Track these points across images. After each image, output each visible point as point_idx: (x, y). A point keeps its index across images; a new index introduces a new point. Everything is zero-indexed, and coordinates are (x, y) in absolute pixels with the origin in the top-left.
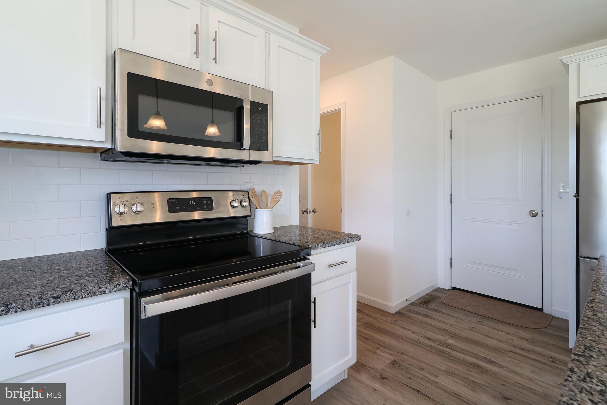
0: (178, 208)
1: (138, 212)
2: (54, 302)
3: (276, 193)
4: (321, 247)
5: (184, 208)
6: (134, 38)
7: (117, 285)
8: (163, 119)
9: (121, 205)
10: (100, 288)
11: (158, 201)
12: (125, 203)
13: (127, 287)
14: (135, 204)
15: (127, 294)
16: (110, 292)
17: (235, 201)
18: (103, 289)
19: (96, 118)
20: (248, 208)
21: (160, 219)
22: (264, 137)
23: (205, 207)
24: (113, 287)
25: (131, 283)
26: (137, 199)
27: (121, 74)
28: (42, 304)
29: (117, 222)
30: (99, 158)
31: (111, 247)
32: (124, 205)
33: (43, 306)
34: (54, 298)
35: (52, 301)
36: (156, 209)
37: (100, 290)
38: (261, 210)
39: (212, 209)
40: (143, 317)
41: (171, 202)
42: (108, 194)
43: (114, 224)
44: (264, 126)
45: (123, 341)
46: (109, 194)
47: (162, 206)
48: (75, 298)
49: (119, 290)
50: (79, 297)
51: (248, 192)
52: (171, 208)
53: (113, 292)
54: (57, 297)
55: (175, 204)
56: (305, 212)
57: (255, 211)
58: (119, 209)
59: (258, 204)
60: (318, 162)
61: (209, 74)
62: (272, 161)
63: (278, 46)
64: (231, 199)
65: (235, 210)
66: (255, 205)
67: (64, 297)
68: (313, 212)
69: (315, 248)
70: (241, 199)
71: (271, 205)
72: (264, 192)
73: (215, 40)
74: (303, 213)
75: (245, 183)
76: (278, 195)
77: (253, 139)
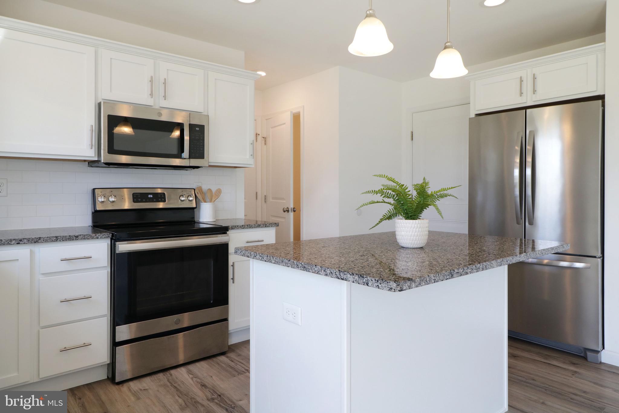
0: (140, 200)
1: (113, 202)
2: (75, 239)
3: (217, 190)
4: (240, 228)
5: (144, 200)
6: (111, 91)
7: (104, 235)
8: (131, 127)
9: (102, 197)
10: (96, 235)
11: (126, 194)
12: (104, 195)
13: (109, 236)
14: (110, 196)
15: (108, 241)
16: (101, 238)
17: (183, 196)
19: (89, 143)
20: (194, 201)
21: (128, 207)
22: (202, 149)
23: (160, 200)
24: (102, 235)
25: (111, 235)
26: (112, 193)
27: (104, 117)
28: (70, 239)
29: (99, 207)
30: (87, 165)
31: (95, 224)
33: (71, 240)
34: (75, 237)
35: (75, 238)
36: (125, 200)
37: (96, 236)
38: (205, 203)
39: (165, 201)
40: (117, 252)
41: (135, 195)
43: (98, 209)
44: (202, 141)
45: (107, 265)
46: (94, 190)
47: (129, 198)
48: (84, 238)
49: (105, 238)
50: (86, 238)
51: (194, 189)
52: (135, 200)
53: (102, 238)
54: (77, 237)
55: (138, 197)
56: (286, 211)
57: (200, 204)
58: (101, 199)
59: (203, 199)
60: (253, 166)
61: (160, 107)
62: (208, 166)
63: (215, 79)
64: (180, 194)
65: (183, 202)
66: (201, 200)
67: (80, 237)
68: (294, 211)
69: (234, 228)
70: (188, 195)
71: (213, 200)
72: (210, 190)
73: (165, 83)
74: (284, 212)
75: (194, 183)
76: (219, 192)
77: (192, 151)
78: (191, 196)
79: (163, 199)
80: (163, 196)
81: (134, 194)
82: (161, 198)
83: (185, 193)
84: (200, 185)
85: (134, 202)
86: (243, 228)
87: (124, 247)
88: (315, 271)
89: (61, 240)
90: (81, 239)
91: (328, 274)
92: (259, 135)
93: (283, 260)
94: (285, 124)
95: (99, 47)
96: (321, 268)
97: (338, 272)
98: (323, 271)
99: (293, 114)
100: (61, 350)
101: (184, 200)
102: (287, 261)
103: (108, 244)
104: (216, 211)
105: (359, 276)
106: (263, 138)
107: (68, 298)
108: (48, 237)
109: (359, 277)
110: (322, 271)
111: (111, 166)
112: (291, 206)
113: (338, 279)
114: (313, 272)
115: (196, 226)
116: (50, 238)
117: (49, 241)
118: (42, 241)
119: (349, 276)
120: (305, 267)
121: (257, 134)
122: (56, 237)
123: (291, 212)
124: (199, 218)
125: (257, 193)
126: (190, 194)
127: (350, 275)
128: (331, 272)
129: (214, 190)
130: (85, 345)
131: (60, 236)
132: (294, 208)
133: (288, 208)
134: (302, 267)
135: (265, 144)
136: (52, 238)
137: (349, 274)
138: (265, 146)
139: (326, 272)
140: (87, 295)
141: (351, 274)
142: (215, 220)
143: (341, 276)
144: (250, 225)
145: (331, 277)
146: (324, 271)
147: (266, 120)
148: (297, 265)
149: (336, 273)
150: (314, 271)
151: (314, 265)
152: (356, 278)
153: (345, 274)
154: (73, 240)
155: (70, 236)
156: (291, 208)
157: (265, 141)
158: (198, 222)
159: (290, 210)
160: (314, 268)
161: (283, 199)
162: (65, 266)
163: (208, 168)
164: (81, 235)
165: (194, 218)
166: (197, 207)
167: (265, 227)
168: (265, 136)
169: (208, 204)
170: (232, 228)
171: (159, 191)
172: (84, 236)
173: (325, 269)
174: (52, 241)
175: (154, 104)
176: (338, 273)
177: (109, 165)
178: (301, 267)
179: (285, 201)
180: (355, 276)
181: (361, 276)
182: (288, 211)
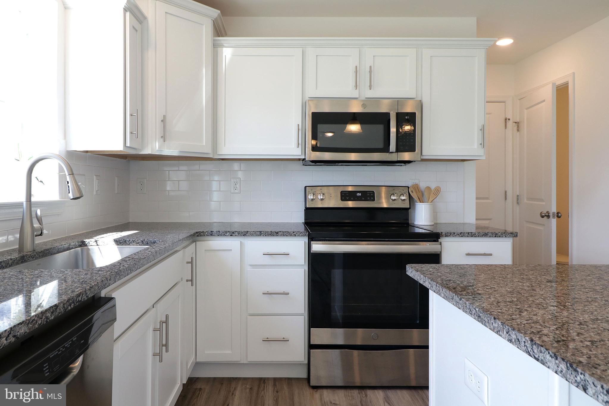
0: (348, 198)
1: (322, 199)
2: (276, 235)
3: (436, 188)
4: (458, 236)
5: (352, 199)
6: (316, 89)
11: (334, 192)
12: (314, 193)
13: (306, 235)
14: (319, 194)
15: (306, 239)
16: (298, 236)
17: (394, 195)
18: (295, 233)
19: (296, 142)
20: (408, 201)
21: (335, 205)
23: (368, 198)
24: (299, 233)
25: (308, 233)
26: (320, 191)
27: (308, 115)
29: (309, 205)
30: (301, 164)
31: (307, 221)
32: (313, 194)
33: (272, 236)
34: (276, 233)
36: (333, 198)
38: (421, 203)
39: (374, 200)
40: (312, 252)
42: (305, 187)
47: (337, 196)
49: (302, 236)
50: (285, 235)
51: (408, 187)
52: (343, 198)
53: (300, 236)
54: (277, 233)
55: (346, 196)
56: (546, 216)
57: (415, 204)
58: (310, 197)
59: (419, 199)
60: (484, 158)
61: (366, 98)
62: (420, 160)
63: (431, 56)
64: (391, 193)
65: (395, 202)
66: (416, 199)
67: (280, 234)
68: (558, 217)
69: (450, 236)
70: (401, 193)
71: (431, 199)
72: (428, 188)
73: (370, 72)
74: (543, 217)
75: (410, 180)
76: (438, 191)
77: (401, 143)
78: (403, 195)
79: (372, 198)
80: (372, 195)
81: (342, 192)
82: (370, 197)
83: (397, 192)
84: (416, 182)
85: (342, 200)
86: (462, 236)
87: (318, 247)
88: (494, 328)
89: (264, 235)
90: (281, 235)
91: (513, 340)
92: (509, 119)
93: (453, 296)
94: (544, 101)
95: (306, 47)
96: (502, 326)
97: (529, 342)
98: (505, 333)
99: (557, 87)
100: (263, 340)
101: (395, 199)
102: (458, 299)
103: (305, 242)
104: (434, 213)
105: (568, 365)
106: (515, 123)
107: (270, 291)
108: (253, 232)
109: (567, 367)
110: (503, 331)
111: (317, 164)
112: (554, 209)
113: (529, 355)
114: (491, 329)
115: (411, 230)
116: (255, 232)
117: (254, 235)
118: (249, 235)
119: (548, 357)
120: (479, 317)
121: (506, 119)
122: (260, 232)
123: (554, 217)
124: (414, 221)
125: (506, 192)
126: (402, 193)
127: (551, 356)
128: (518, 339)
129: (433, 187)
130: (285, 340)
131: (263, 231)
132: (558, 213)
133: (548, 212)
134: (477, 316)
135: (518, 130)
136: (257, 233)
137: (549, 353)
138: (518, 133)
139: (510, 335)
140: (286, 292)
141: (553, 355)
142: (433, 224)
143: (534, 352)
144: (471, 233)
145: (518, 348)
146: (507, 333)
147: (520, 100)
148: (470, 310)
149: (526, 344)
150: (492, 327)
151: (493, 318)
152: (561, 366)
153: (541, 352)
154: (274, 236)
155: (271, 232)
156: (553, 212)
157: (518, 126)
158: (411, 225)
159: (551, 215)
160: (492, 321)
161: (541, 200)
162: (267, 260)
163: (421, 162)
164: (280, 231)
165: (408, 220)
166: (411, 207)
167: (495, 237)
168: (518, 120)
169: (425, 204)
170: (446, 236)
171: (350, 189)
172: (284, 232)
173: (508, 329)
174: (257, 235)
175: (359, 96)
176: (528, 344)
177: (315, 162)
178: (475, 314)
179: (544, 203)
180: (560, 362)
181: (571, 366)
182: (548, 217)
